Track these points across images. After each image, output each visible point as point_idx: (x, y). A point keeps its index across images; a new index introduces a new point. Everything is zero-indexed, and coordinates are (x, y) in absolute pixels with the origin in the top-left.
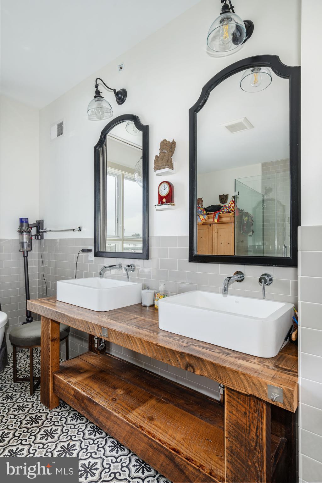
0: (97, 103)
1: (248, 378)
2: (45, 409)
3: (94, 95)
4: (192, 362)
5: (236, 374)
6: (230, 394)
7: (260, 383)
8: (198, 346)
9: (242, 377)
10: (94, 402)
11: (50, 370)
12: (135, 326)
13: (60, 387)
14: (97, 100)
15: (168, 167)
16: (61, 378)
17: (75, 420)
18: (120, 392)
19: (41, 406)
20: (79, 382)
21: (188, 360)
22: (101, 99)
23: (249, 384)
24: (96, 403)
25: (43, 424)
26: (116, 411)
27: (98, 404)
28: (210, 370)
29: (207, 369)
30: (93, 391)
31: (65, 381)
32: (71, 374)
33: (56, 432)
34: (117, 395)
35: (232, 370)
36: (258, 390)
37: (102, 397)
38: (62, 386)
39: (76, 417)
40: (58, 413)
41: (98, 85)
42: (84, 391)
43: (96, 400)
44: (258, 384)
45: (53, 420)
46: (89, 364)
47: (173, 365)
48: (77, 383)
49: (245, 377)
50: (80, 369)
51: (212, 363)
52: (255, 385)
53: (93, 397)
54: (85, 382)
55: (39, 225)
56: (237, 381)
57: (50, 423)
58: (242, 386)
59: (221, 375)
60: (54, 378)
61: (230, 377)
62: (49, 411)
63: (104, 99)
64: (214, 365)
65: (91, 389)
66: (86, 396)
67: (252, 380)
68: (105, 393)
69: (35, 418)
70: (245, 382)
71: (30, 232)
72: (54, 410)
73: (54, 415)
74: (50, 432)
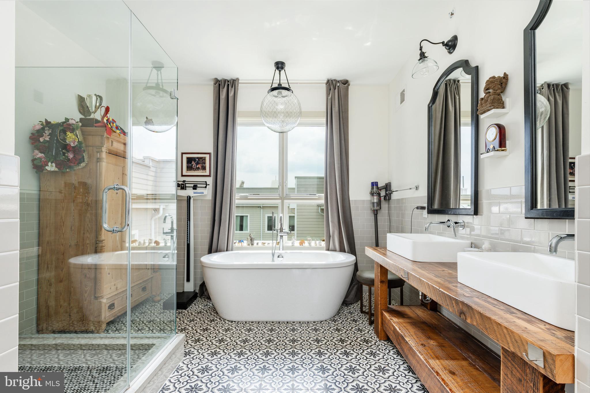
0: (422, 64)
1: (510, 333)
2: (376, 338)
3: (419, 57)
4: (465, 309)
5: (499, 326)
6: (505, 353)
7: (522, 341)
8: (485, 300)
9: (505, 331)
10: (405, 340)
11: (379, 307)
12: (434, 275)
13: (385, 322)
14: (422, 62)
15: (494, 108)
16: (386, 315)
17: (396, 355)
18: (432, 342)
19: (374, 335)
20: (400, 323)
21: (461, 306)
22: (426, 59)
23: (511, 340)
24: (406, 341)
25: (371, 346)
26: (420, 352)
27: (407, 342)
28: (478, 319)
29: (476, 318)
30: (408, 332)
31: (389, 318)
32: (395, 316)
33: (378, 355)
34: (429, 343)
35: (496, 322)
36: (519, 347)
37: (413, 339)
38: (387, 321)
39: (398, 353)
40: (385, 345)
41: (422, 47)
42: (400, 329)
43: (407, 339)
44: (519, 341)
45: (379, 347)
46: (415, 314)
47: (451, 310)
48: (397, 322)
49: (508, 331)
50: (405, 315)
51: (480, 313)
52: (517, 342)
53: (405, 336)
54: (404, 325)
55: (388, 187)
56: (500, 335)
57: (376, 348)
58: (504, 340)
59: (487, 326)
60: (382, 314)
61: (494, 329)
62: (379, 340)
63: (429, 59)
64: (481, 315)
65: (407, 331)
66: (400, 334)
67: (514, 336)
68: (417, 338)
69: (367, 340)
70: (507, 336)
71: (379, 194)
72: (382, 341)
73: (381, 344)
74: (374, 353)
